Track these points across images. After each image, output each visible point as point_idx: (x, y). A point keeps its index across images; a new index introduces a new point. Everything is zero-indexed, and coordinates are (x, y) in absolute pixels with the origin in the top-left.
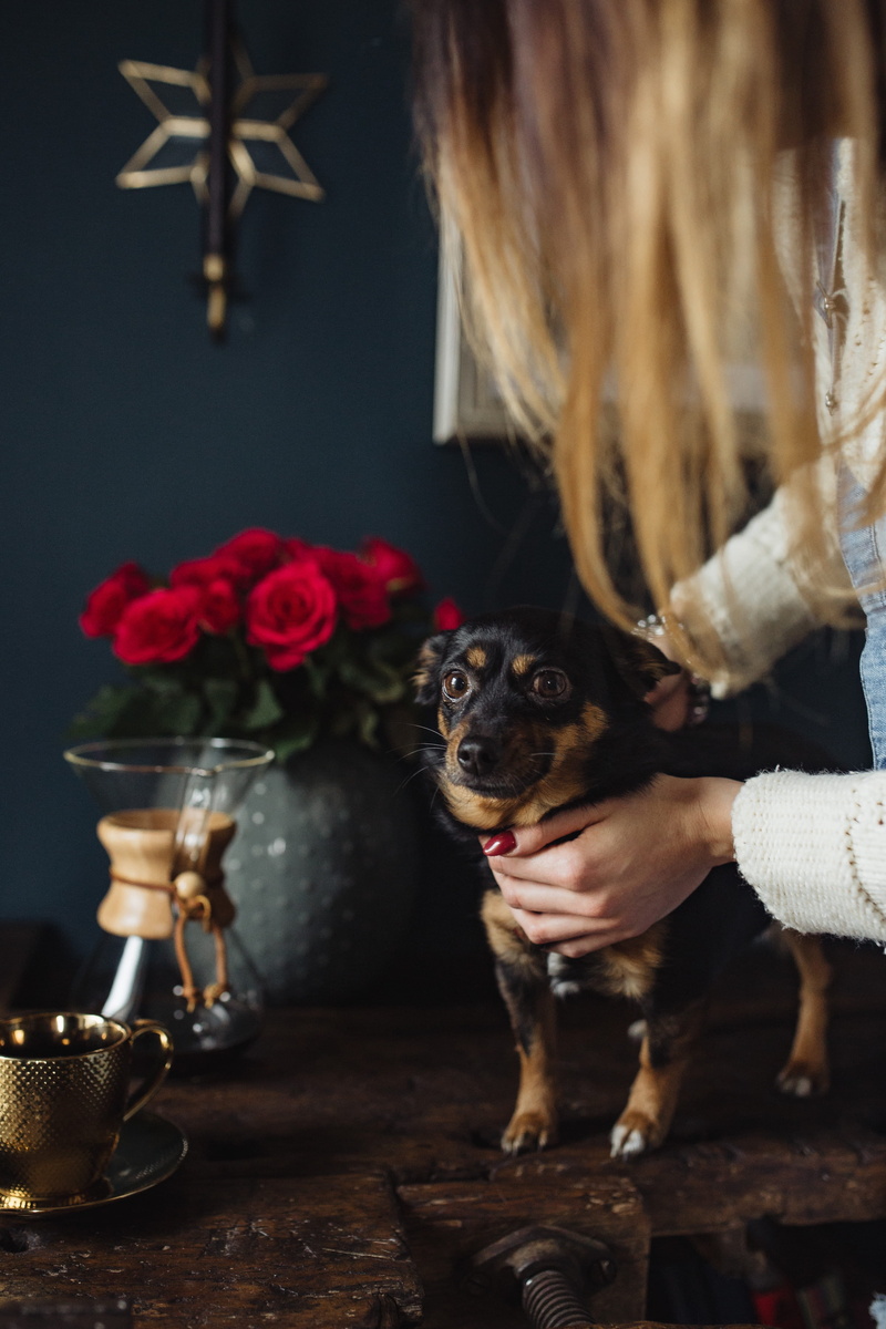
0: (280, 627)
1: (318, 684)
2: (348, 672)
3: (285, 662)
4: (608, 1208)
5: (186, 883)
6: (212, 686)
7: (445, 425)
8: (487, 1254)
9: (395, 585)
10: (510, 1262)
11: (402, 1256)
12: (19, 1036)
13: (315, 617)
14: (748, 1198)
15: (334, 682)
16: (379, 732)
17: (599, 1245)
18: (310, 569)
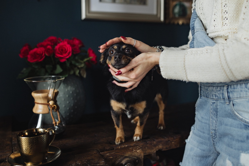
0: (61, 54)
1: (68, 65)
2: (73, 62)
3: (63, 60)
4: (136, 151)
5: (51, 103)
6: (47, 66)
7: (84, 16)
8: (117, 162)
9: (80, 46)
10: (122, 163)
11: (106, 164)
12: (27, 134)
13: (68, 52)
14: (157, 147)
15: (71, 64)
16: (79, 73)
17: (136, 158)
18: (66, 43)
